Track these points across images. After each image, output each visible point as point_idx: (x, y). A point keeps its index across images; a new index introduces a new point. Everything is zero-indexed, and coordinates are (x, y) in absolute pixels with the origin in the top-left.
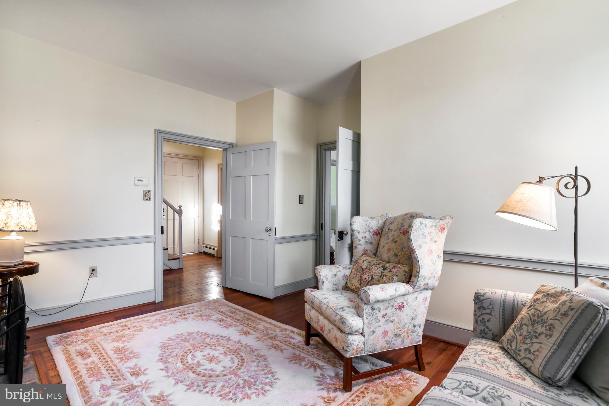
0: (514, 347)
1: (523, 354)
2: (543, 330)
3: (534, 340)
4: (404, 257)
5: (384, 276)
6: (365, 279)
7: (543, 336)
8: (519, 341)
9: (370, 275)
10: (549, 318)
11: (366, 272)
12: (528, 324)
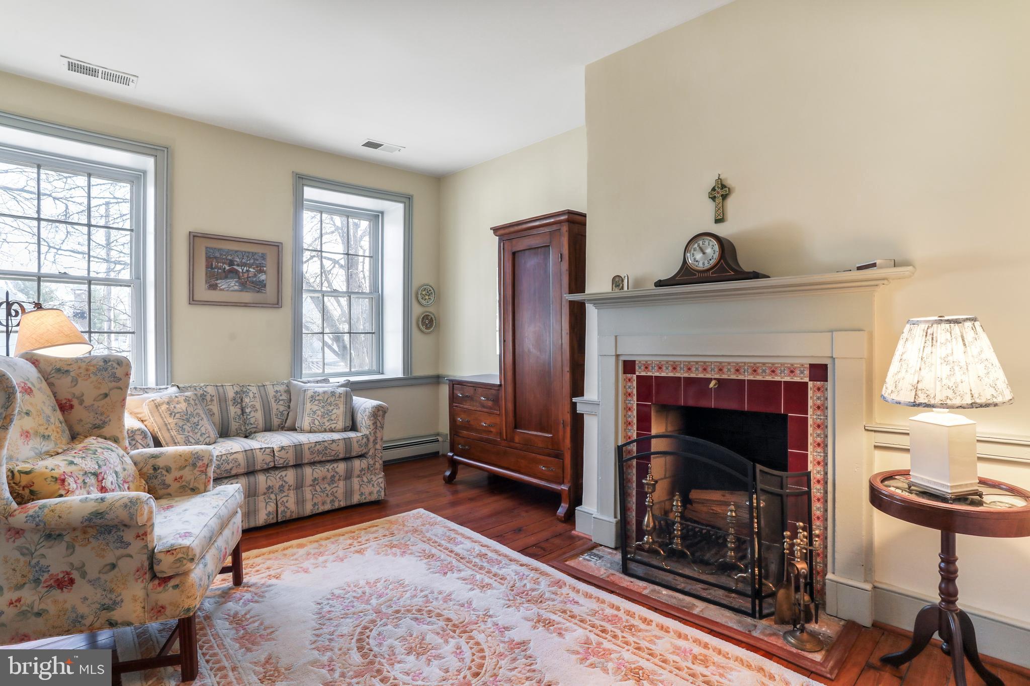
2: (197, 418)
9: (111, 472)
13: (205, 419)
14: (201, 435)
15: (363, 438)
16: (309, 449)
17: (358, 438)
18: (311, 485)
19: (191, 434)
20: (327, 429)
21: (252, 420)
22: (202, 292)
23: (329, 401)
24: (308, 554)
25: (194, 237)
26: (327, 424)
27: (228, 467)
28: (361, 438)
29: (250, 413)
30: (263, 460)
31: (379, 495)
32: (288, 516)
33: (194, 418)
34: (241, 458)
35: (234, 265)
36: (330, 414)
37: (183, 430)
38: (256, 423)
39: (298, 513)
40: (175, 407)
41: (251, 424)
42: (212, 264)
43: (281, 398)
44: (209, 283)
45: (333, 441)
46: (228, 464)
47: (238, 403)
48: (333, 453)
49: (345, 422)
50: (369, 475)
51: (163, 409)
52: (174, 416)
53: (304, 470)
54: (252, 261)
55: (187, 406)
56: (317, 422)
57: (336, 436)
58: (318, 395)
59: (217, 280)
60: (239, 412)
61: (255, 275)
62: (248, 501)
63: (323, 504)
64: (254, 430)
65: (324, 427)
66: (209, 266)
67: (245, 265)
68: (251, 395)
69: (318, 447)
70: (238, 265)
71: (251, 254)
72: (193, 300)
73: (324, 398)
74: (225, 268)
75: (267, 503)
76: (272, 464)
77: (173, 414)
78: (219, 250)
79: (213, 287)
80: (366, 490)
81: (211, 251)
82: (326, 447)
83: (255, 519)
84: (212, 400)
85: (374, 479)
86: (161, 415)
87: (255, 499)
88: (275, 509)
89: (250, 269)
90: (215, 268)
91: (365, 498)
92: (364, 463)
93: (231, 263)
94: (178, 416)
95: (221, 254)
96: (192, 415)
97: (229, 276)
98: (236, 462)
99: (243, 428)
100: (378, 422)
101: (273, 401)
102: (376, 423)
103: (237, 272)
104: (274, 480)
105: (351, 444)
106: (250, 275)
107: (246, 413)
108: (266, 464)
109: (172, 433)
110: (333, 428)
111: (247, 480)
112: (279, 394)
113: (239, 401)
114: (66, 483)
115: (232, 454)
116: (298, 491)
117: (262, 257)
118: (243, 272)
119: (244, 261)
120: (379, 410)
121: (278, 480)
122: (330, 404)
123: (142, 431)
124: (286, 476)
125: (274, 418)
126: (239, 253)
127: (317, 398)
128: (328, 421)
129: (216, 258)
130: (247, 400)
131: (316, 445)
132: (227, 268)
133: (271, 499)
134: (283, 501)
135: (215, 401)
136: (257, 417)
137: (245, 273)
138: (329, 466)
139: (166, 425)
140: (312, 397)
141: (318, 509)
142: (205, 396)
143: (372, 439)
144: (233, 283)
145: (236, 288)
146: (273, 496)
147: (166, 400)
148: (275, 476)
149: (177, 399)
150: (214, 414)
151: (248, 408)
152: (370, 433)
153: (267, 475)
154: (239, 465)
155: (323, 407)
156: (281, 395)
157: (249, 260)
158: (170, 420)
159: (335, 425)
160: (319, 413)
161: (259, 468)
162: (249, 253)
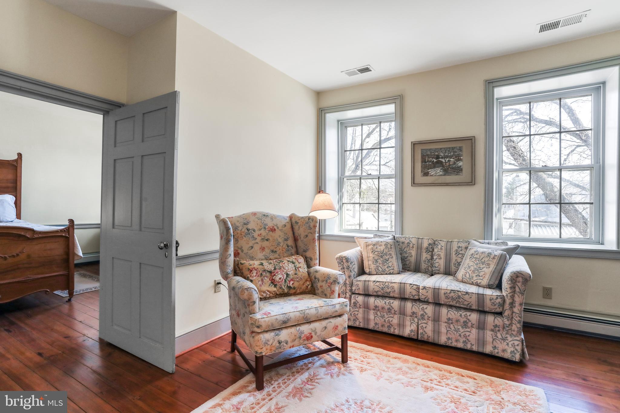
0: (381, 270)
1: (387, 270)
2: (388, 257)
3: (388, 262)
4: (283, 250)
5: (298, 268)
6: (280, 279)
7: (390, 259)
8: (381, 266)
9: (283, 273)
10: (387, 252)
11: (277, 272)
12: (379, 258)
13: (394, 258)
14: (387, 267)
15: (497, 298)
16: (445, 294)
17: (492, 297)
18: (446, 322)
19: (380, 266)
20: (474, 282)
21: (437, 265)
22: (420, 178)
23: (483, 260)
24: (400, 369)
25: (414, 145)
26: (475, 278)
27: (388, 291)
28: (495, 297)
29: (436, 259)
30: (410, 293)
31: (513, 356)
32: (425, 338)
33: (387, 256)
34: (396, 286)
35: (439, 158)
36: (480, 271)
37: (377, 261)
38: (439, 267)
39: (434, 339)
40: (376, 248)
41: (436, 267)
42: (425, 160)
43: (461, 252)
44: (423, 172)
45: (467, 293)
46: (388, 288)
47: (430, 251)
48: (466, 303)
49: (490, 280)
50: (504, 333)
51: (369, 248)
52: (374, 253)
53: (441, 309)
54: (452, 154)
55: (384, 248)
56: (468, 275)
57: (473, 289)
58: (477, 254)
59: (428, 170)
60: (429, 257)
61: (455, 163)
62: (400, 317)
63: (457, 341)
64: (408, 269)
65: (472, 280)
66: (423, 161)
67: (447, 157)
68: (439, 247)
69: (452, 294)
70: (442, 158)
71: (451, 149)
72: (414, 183)
73: (480, 257)
74: (433, 161)
75: (411, 323)
76: (417, 297)
77: (374, 252)
78: (430, 150)
79: (426, 174)
80: (501, 346)
81: (425, 151)
82: (459, 297)
83: (403, 330)
84: (413, 247)
85: (510, 339)
86: (367, 251)
87: (404, 317)
88: (417, 330)
89: (451, 160)
90: (427, 162)
91: (498, 353)
92: (499, 321)
93: (438, 157)
94: (376, 253)
95: (431, 152)
96: (386, 254)
97: (436, 166)
98: (393, 288)
99: (430, 269)
100: (517, 287)
101: (454, 253)
102: (515, 288)
103: (442, 162)
104: (418, 308)
105: (484, 300)
106: (451, 164)
107: (434, 259)
108: (412, 295)
109: (370, 263)
110: (479, 282)
111: (399, 302)
112: (460, 249)
113: (431, 250)
114: (252, 272)
115: (392, 283)
116: (436, 323)
117: (460, 149)
118: (445, 162)
119: (446, 154)
120: (517, 277)
121: (420, 310)
122: (483, 263)
123: (346, 258)
124: (426, 309)
125: (453, 267)
126: (443, 149)
127: (475, 257)
128: (476, 276)
129: (428, 155)
130: (436, 250)
131: (451, 292)
132: (435, 160)
133: (415, 321)
134: (422, 326)
135: (415, 248)
136: (440, 263)
137: (447, 162)
138: (463, 313)
139: (368, 257)
140: (472, 255)
141: (451, 343)
142: (410, 244)
143: (508, 301)
144: (439, 171)
145: (441, 173)
146: (416, 320)
147: (374, 243)
148: (418, 306)
149: (381, 243)
150: (412, 256)
151: (435, 256)
152: (507, 295)
153: (413, 304)
154: (395, 291)
155: (477, 264)
156: (461, 250)
157: (450, 153)
158: (371, 255)
159: (481, 281)
160: (472, 268)
161: (407, 297)
162: (449, 148)
